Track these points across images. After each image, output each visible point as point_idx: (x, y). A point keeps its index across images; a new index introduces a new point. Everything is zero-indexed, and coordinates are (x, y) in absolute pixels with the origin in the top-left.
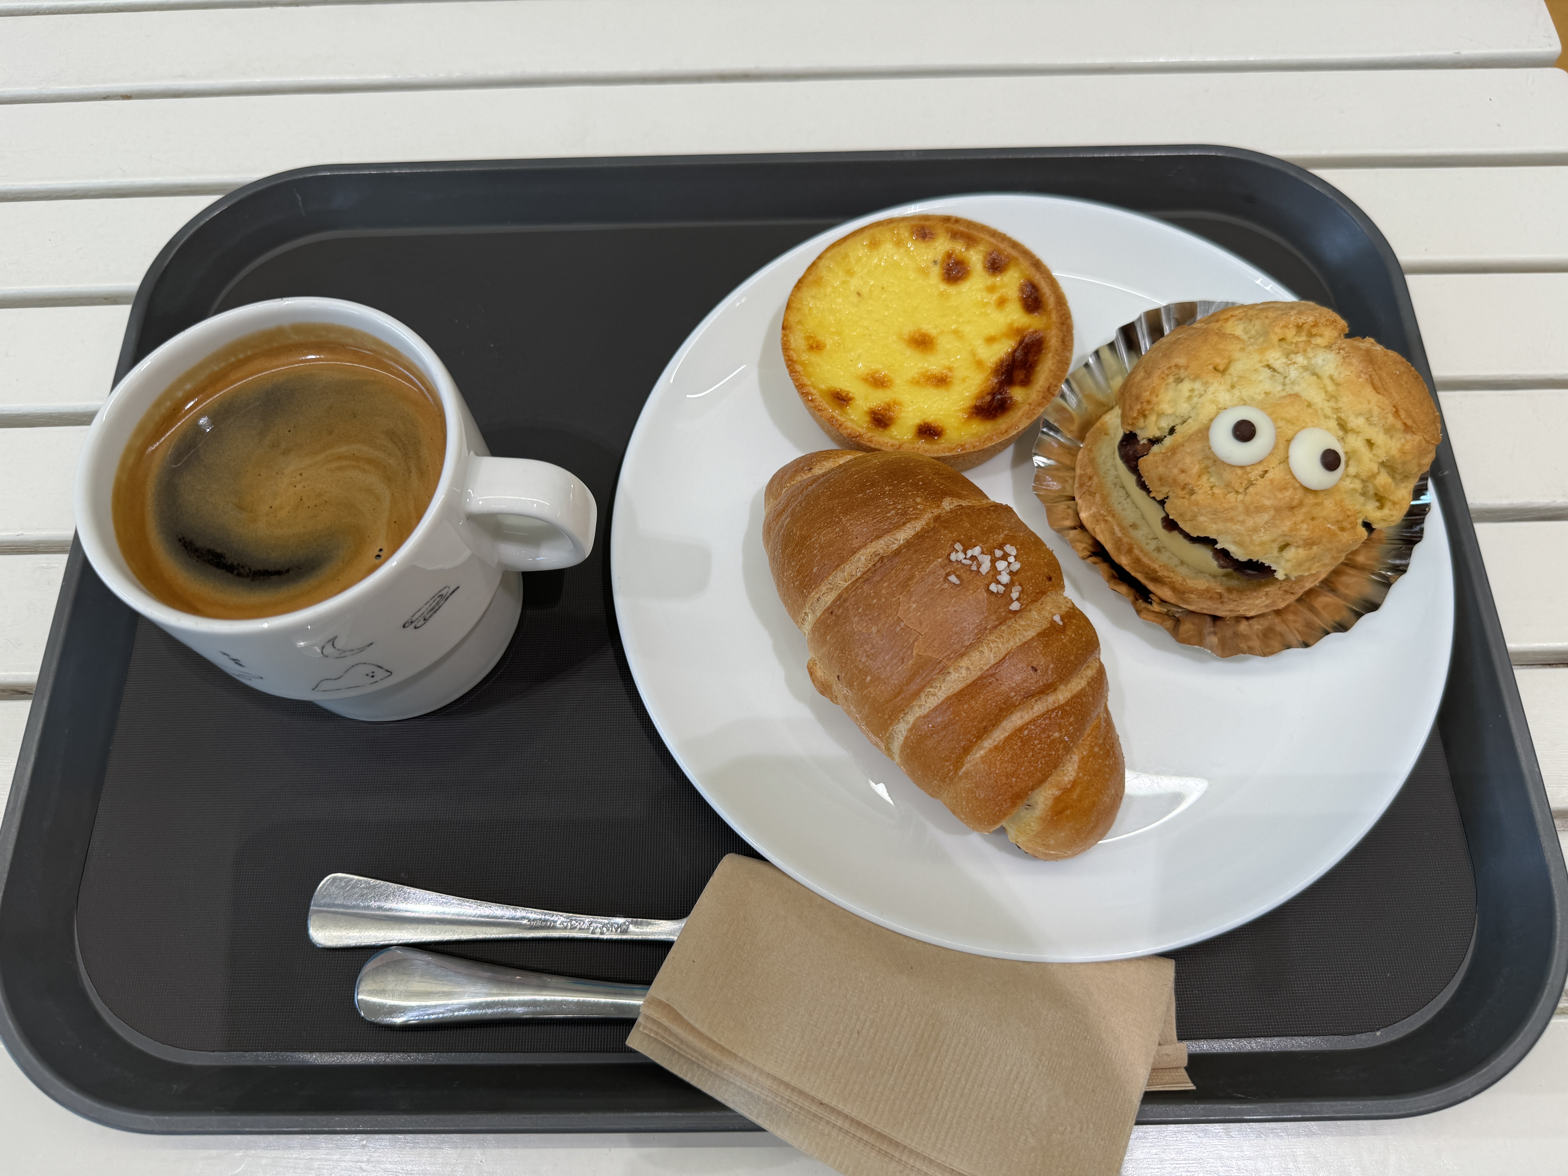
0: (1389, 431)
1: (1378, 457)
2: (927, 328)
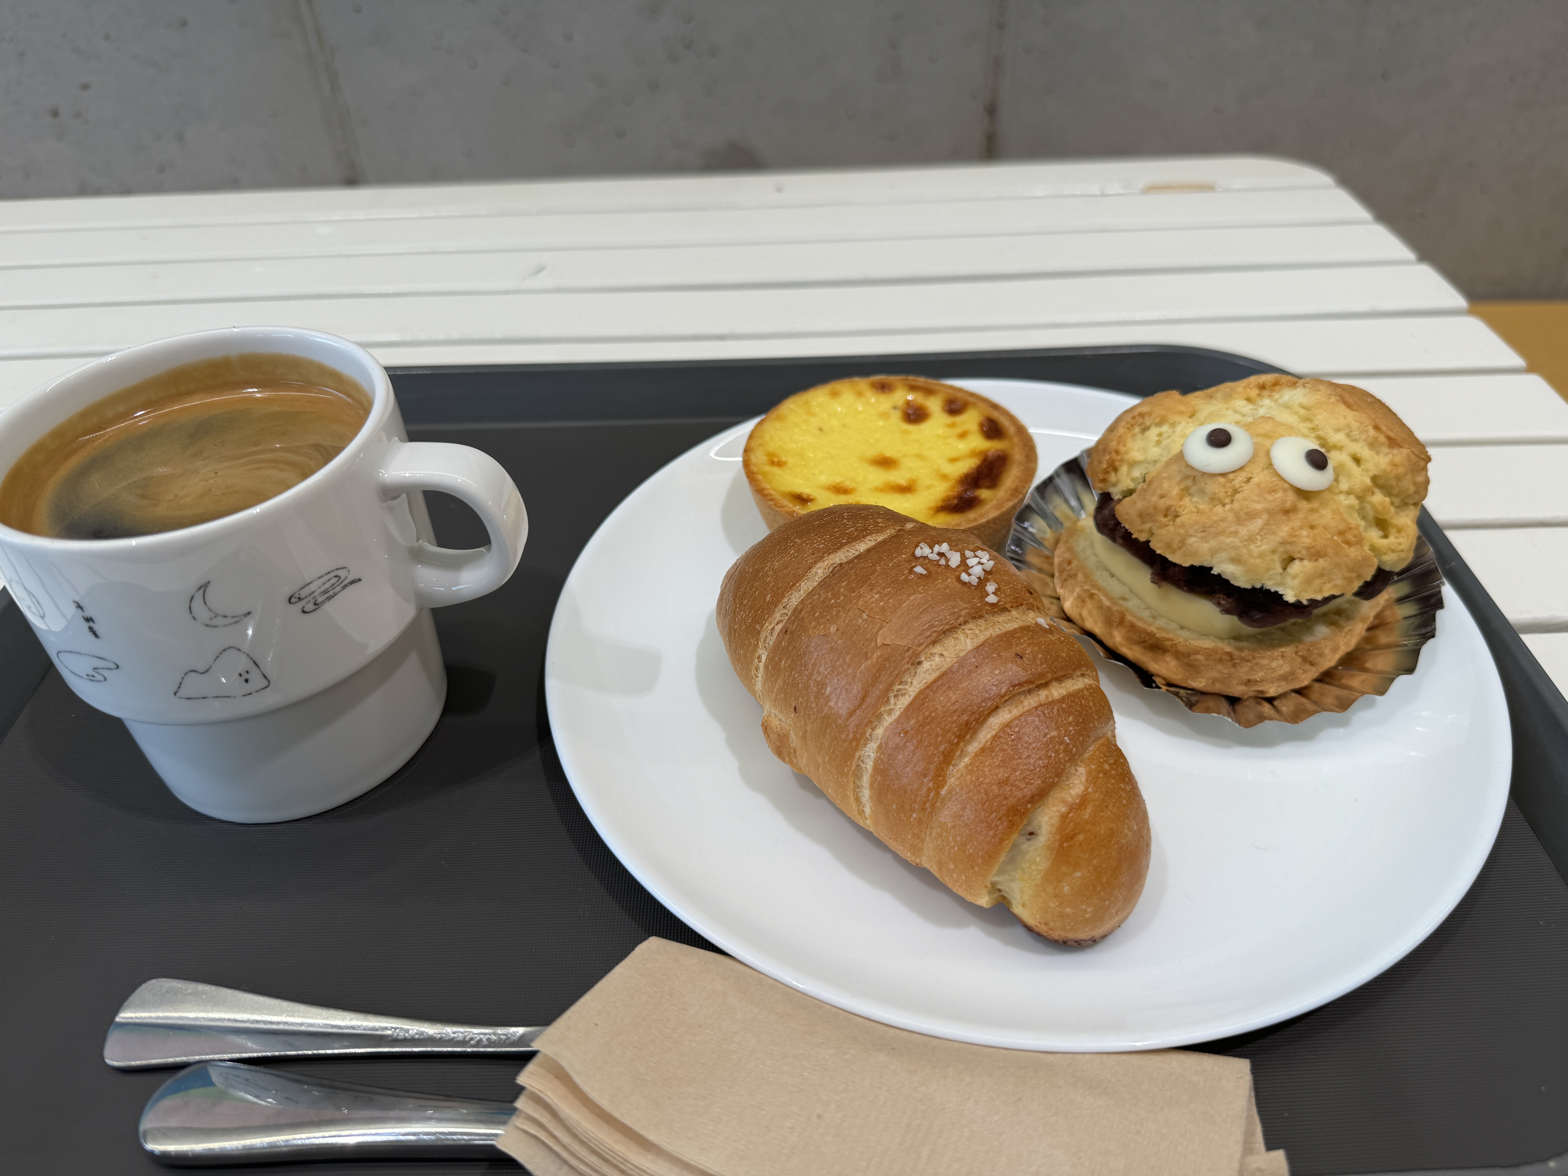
0: (1373, 445)
1: (1368, 471)
2: (889, 453)
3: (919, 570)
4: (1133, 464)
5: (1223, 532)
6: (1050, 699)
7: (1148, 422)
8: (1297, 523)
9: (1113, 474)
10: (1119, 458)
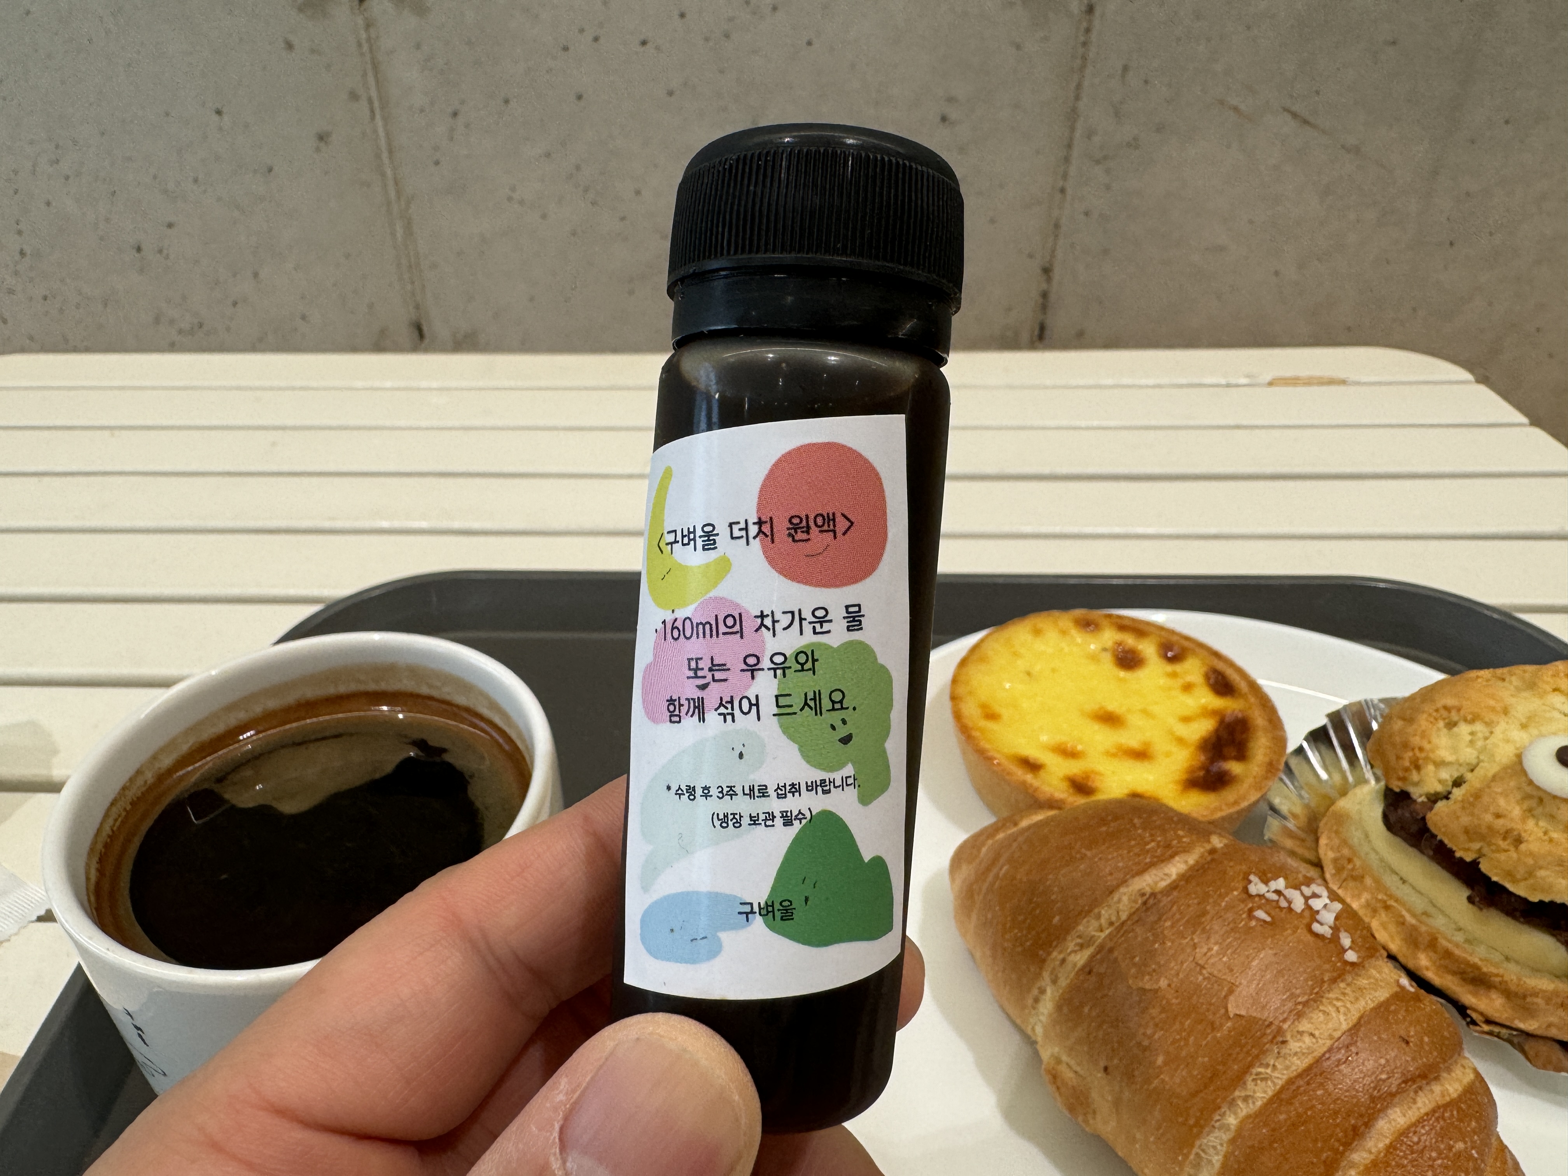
2: (1112, 706)
3: (1260, 914)
4: (1440, 764)
6: (1448, 1099)
7: (1454, 716)
10: (1423, 755)
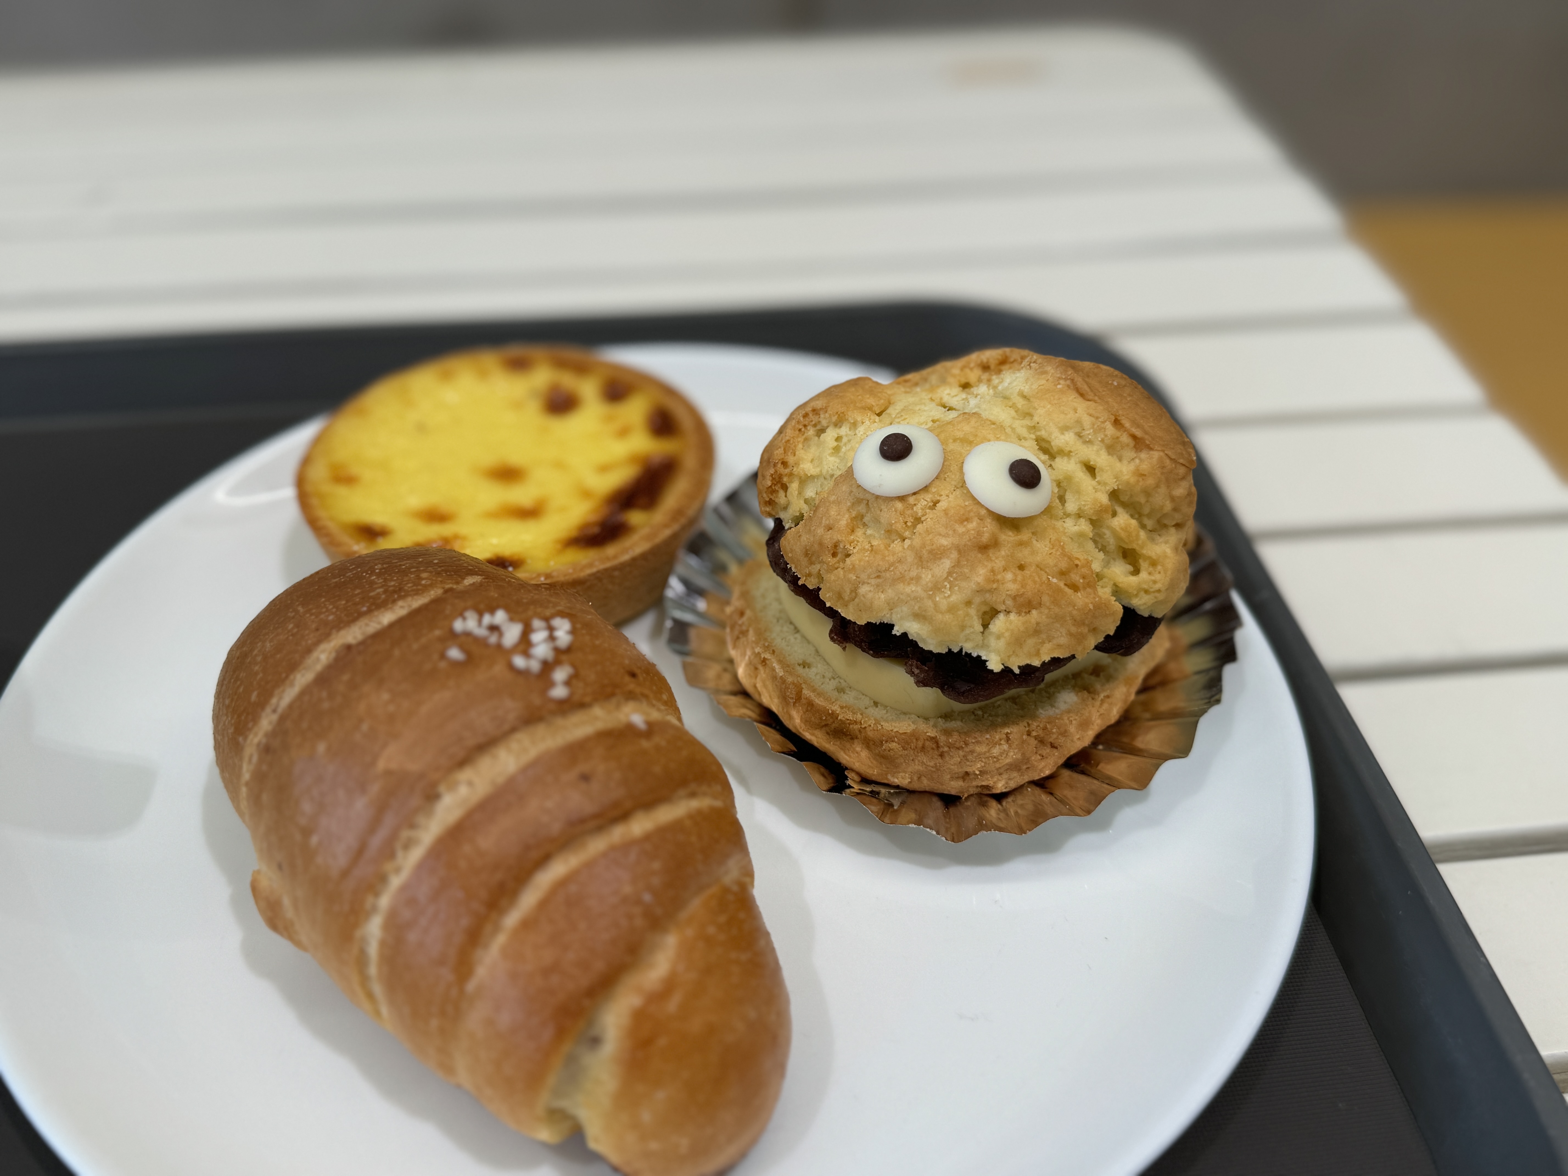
0: (1112, 448)
1: (1105, 484)
2: (515, 460)
3: (454, 653)
5: (901, 579)
8: (999, 564)
9: (782, 493)
